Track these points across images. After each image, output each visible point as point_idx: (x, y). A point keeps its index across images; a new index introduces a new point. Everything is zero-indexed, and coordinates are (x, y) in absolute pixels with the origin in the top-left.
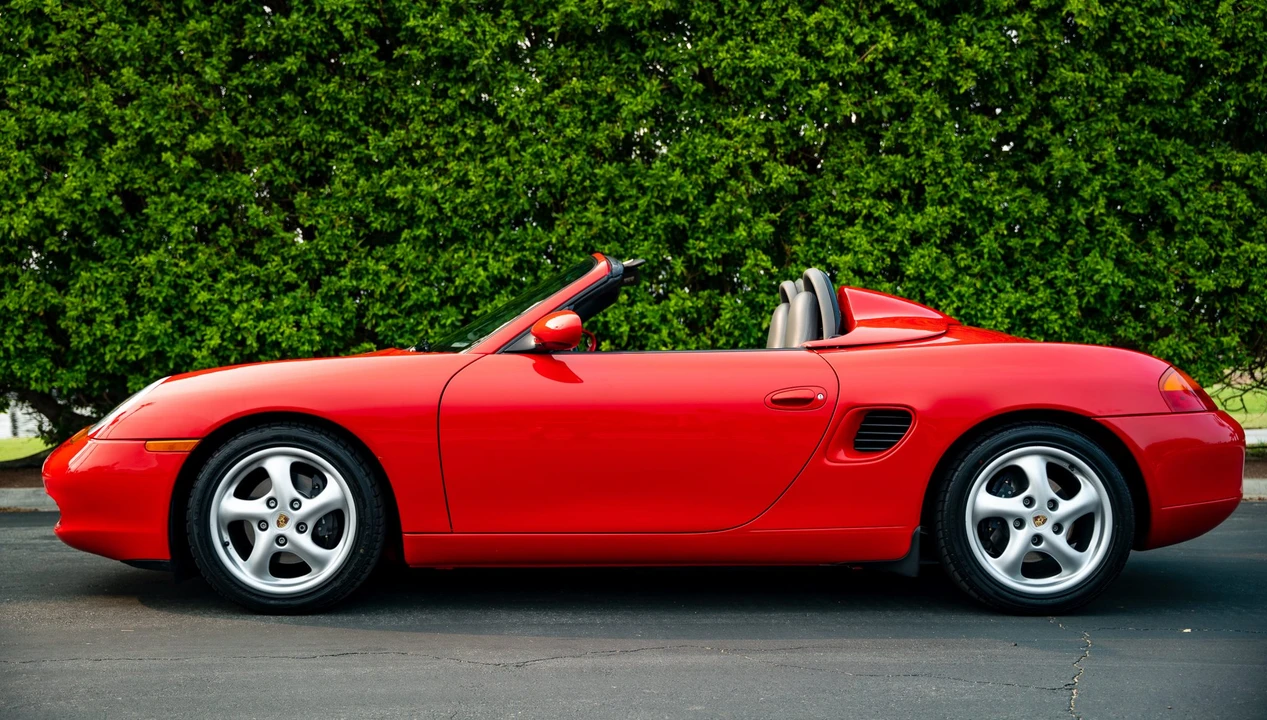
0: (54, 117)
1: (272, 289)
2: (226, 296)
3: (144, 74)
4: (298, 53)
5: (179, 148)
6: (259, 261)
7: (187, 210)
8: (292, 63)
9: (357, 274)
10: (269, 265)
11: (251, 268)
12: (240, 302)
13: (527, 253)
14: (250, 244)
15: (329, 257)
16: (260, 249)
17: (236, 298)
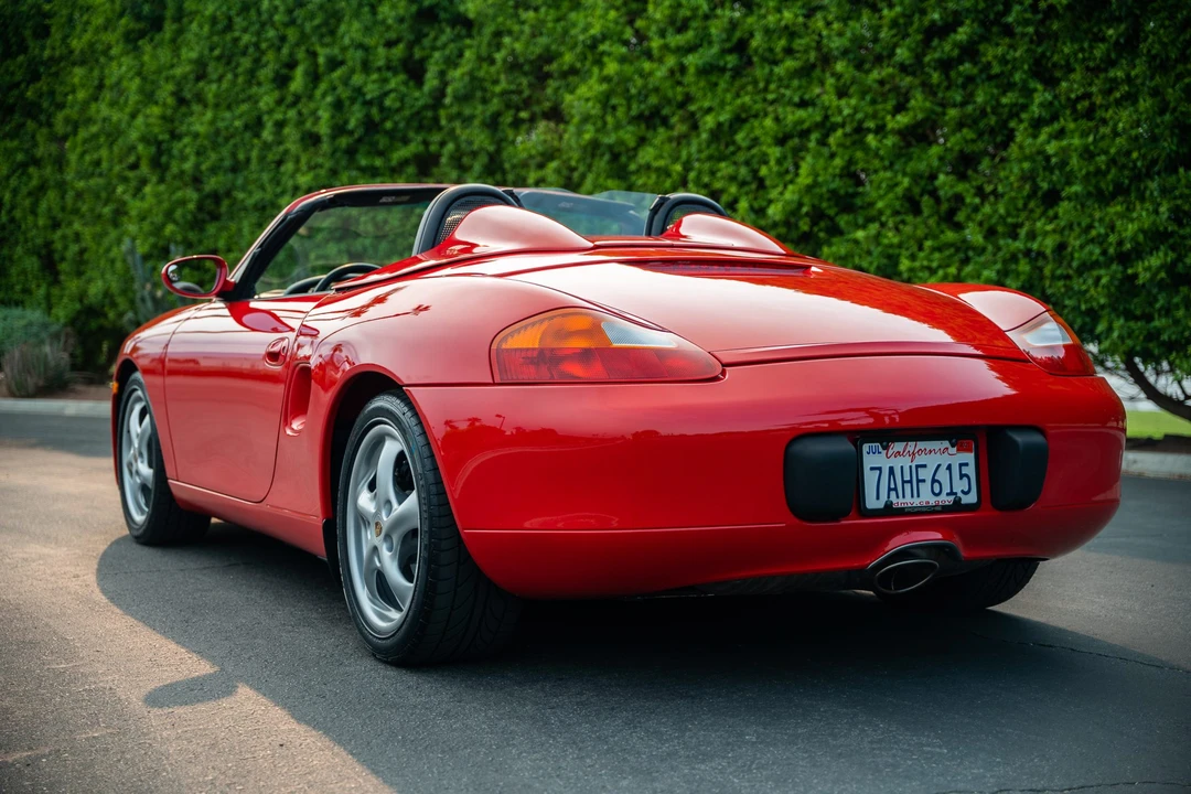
0: (801, 113)
1: (971, 253)
2: (925, 263)
3: (859, 66)
4: (968, 22)
5: (880, 130)
6: (958, 227)
7: (896, 185)
8: (962, 34)
9: (1032, 236)
10: (967, 231)
11: (950, 236)
12: (940, 267)
13: (1179, 202)
14: (952, 212)
15: (1010, 220)
16: (960, 217)
17: (935, 265)
